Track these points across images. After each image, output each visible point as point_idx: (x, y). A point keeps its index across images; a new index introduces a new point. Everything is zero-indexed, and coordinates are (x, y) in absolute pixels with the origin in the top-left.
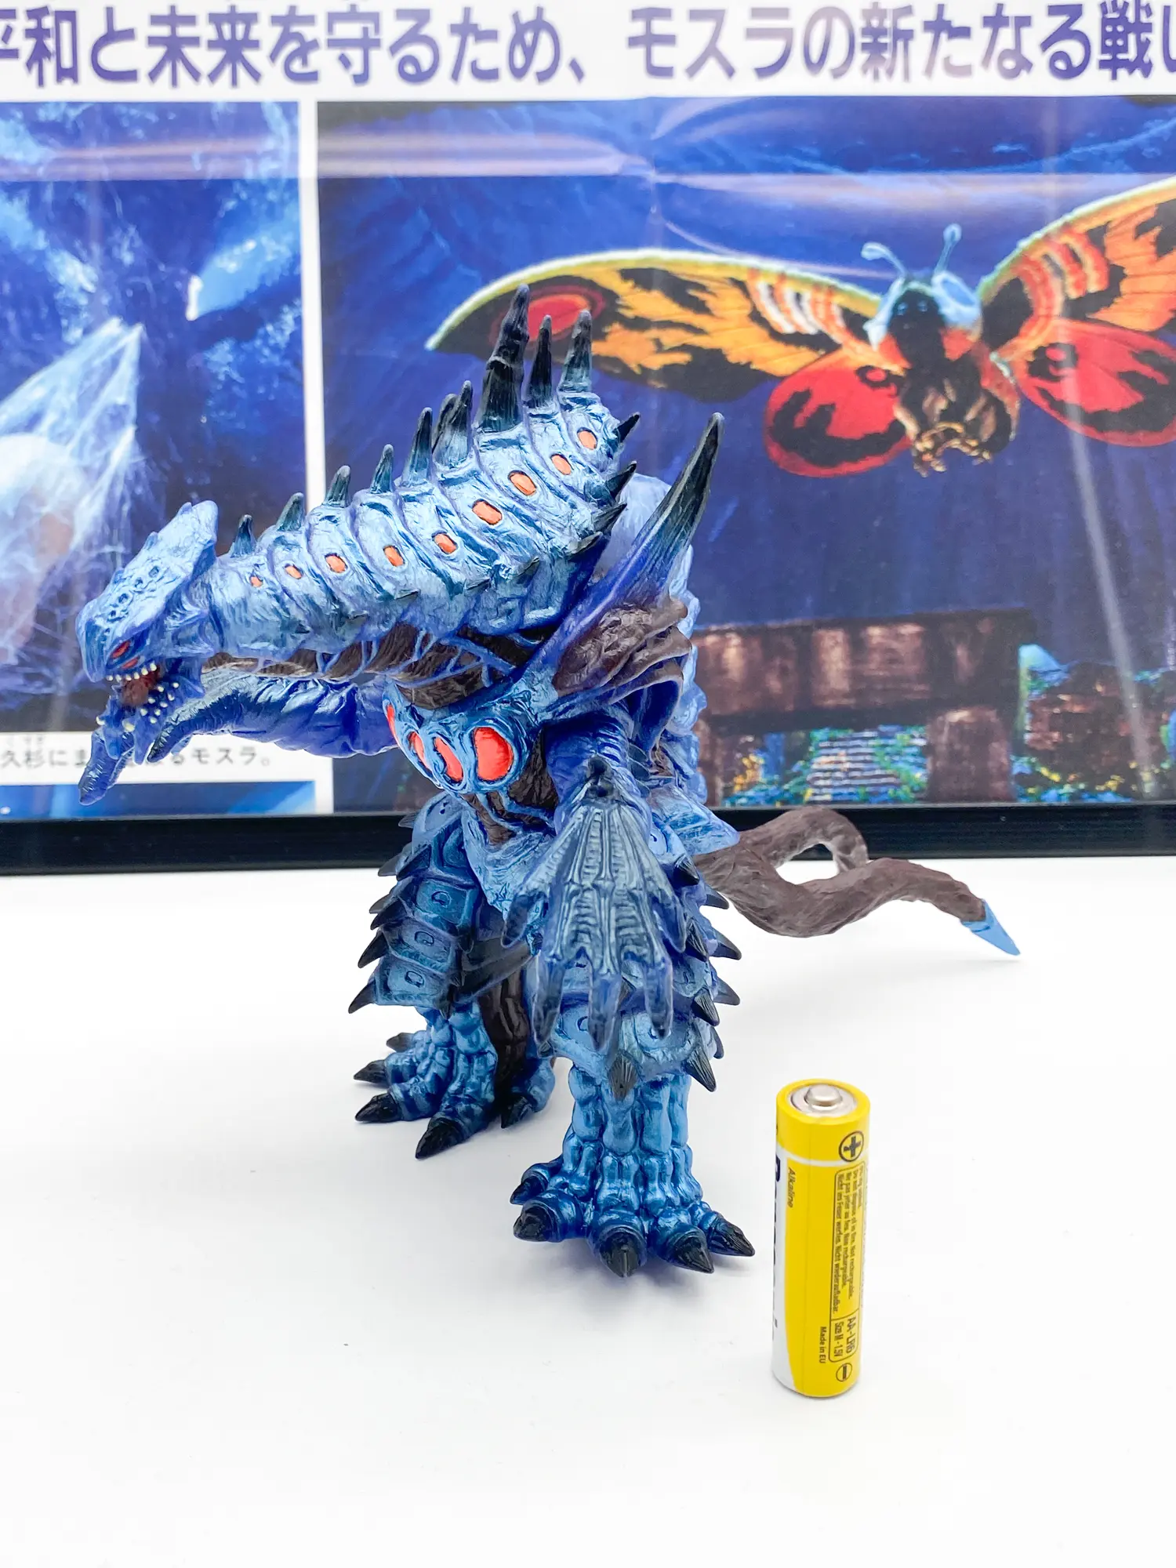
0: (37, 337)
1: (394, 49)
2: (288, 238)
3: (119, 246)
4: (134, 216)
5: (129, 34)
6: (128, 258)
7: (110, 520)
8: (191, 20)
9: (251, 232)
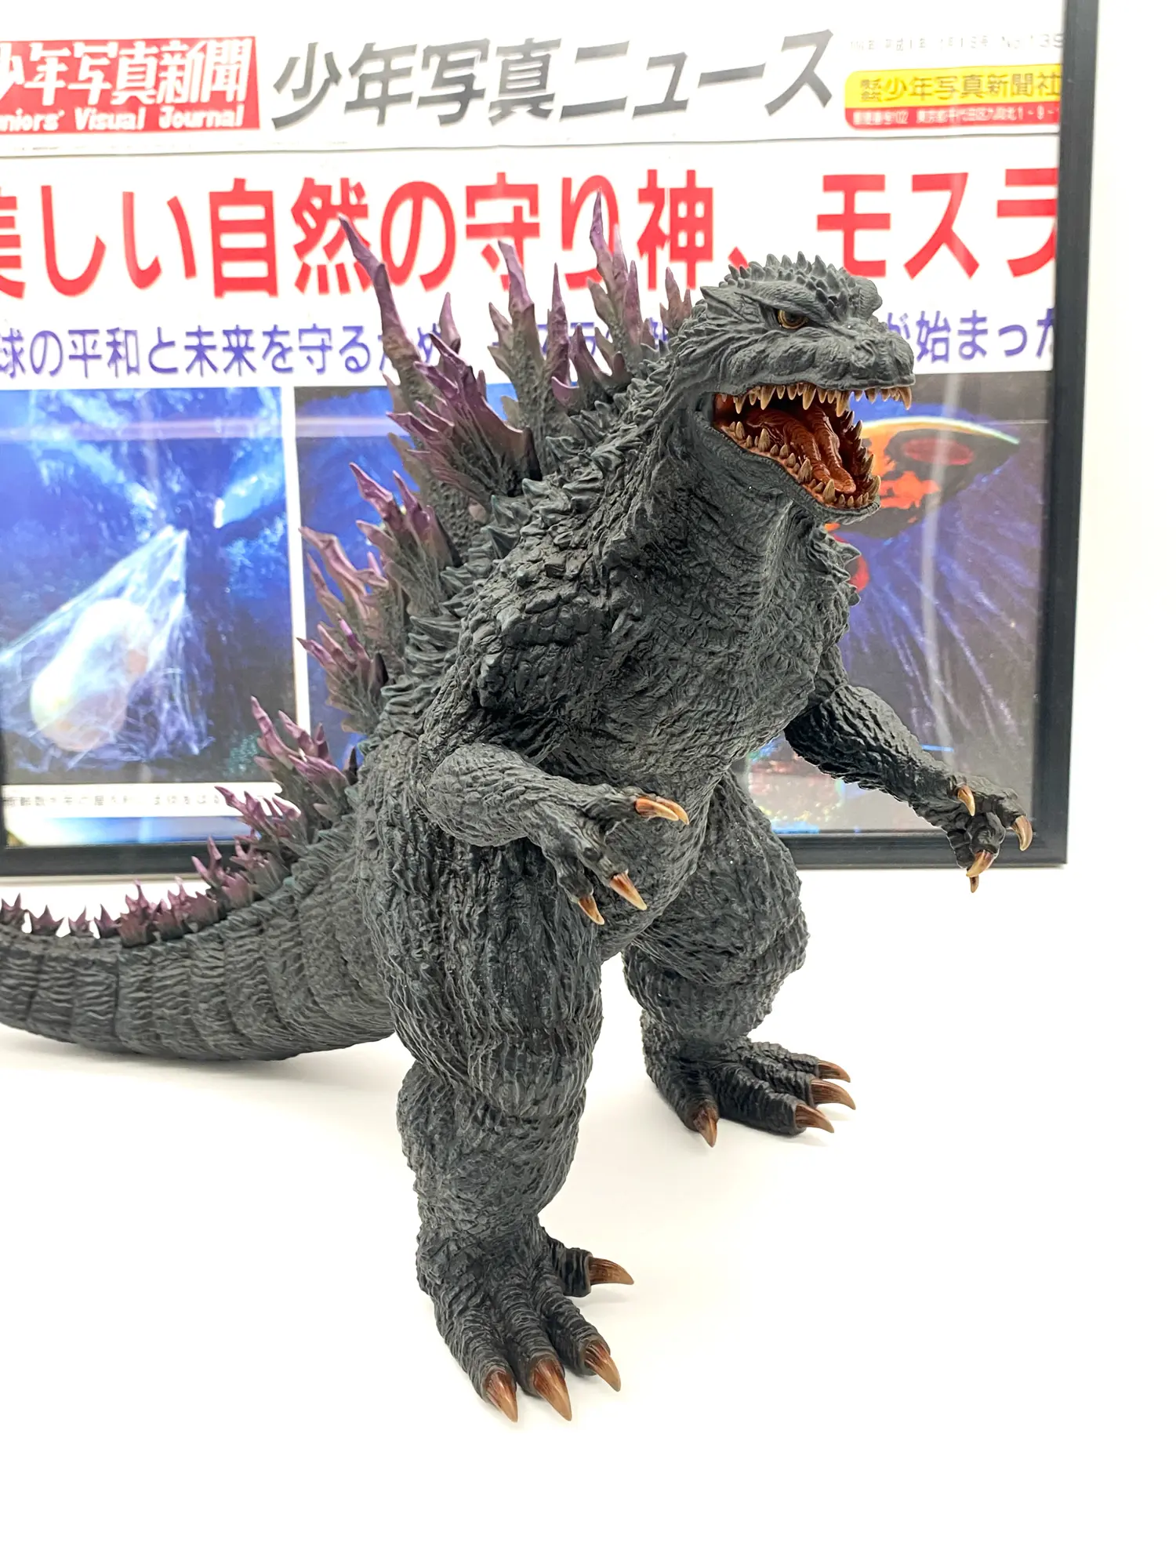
0: (120, 538)
1: (342, 352)
2: (278, 474)
3: (170, 479)
4: (178, 461)
5: (171, 344)
6: (176, 488)
7: (171, 653)
8: (210, 334)
9: (254, 471)
